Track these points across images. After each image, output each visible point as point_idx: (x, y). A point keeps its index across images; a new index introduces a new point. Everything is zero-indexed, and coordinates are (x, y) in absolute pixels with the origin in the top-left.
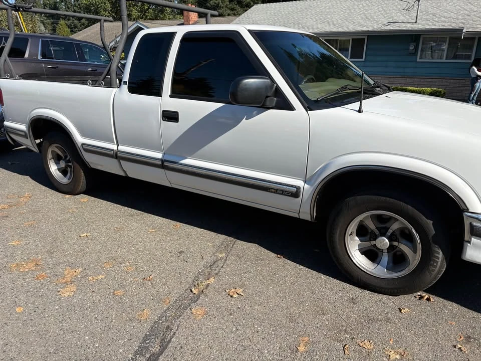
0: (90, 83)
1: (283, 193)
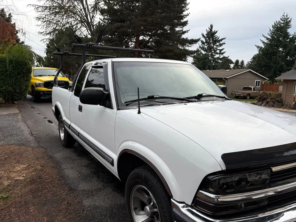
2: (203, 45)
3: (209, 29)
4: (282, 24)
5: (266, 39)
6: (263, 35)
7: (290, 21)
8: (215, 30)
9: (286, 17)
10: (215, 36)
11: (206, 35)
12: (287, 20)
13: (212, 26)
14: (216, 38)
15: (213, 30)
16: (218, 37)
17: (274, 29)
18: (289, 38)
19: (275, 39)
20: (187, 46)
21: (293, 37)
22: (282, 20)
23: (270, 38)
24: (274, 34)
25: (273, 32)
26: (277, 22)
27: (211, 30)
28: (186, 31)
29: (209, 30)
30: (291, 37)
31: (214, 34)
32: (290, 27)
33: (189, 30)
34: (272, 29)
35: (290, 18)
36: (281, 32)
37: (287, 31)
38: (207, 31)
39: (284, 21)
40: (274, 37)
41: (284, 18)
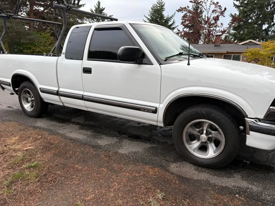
0: (45, 55)
1: (148, 111)
2: (92, 20)
3: (97, 5)
4: (158, 7)
5: (147, 19)
6: (144, 15)
7: (164, 5)
8: (103, 7)
9: (161, 1)
10: (103, 13)
11: (95, 10)
12: (162, 4)
13: (99, 3)
14: (104, 15)
15: (101, 7)
16: (106, 14)
17: (152, 11)
18: (164, 20)
19: (154, 19)
20: (85, 20)
21: (167, 18)
22: (158, 3)
23: (150, 18)
24: (153, 15)
25: (152, 14)
26: (154, 5)
27: (99, 6)
28: (82, 5)
29: (97, 7)
30: (165, 18)
31: (102, 11)
32: (164, 10)
33: (85, 5)
34: (151, 10)
35: (164, 3)
36: (158, 14)
37: (163, 13)
38: (95, 7)
39: (160, 4)
40: (153, 18)
41: (160, 2)
